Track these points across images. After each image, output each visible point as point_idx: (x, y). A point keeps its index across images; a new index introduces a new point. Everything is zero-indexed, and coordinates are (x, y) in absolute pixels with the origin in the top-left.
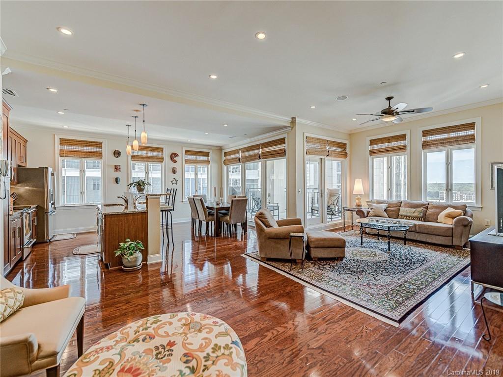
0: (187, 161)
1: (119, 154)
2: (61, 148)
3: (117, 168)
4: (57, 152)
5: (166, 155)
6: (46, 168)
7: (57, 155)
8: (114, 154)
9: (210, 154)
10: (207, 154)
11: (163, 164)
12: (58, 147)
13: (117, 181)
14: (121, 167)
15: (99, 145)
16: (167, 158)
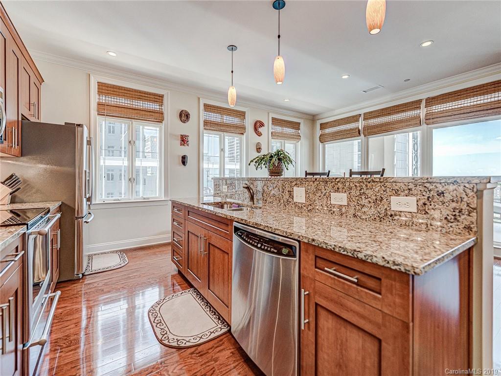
0: (273, 135)
1: (187, 116)
2: (99, 99)
3: (184, 140)
4: (94, 106)
5: (249, 123)
6: (79, 125)
7: (94, 112)
8: (181, 115)
9: (302, 126)
10: (296, 126)
11: (244, 137)
12: (95, 98)
13: (184, 161)
14: (190, 139)
15: (158, 99)
16: (250, 129)
